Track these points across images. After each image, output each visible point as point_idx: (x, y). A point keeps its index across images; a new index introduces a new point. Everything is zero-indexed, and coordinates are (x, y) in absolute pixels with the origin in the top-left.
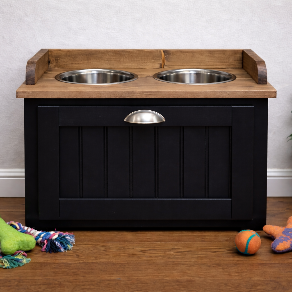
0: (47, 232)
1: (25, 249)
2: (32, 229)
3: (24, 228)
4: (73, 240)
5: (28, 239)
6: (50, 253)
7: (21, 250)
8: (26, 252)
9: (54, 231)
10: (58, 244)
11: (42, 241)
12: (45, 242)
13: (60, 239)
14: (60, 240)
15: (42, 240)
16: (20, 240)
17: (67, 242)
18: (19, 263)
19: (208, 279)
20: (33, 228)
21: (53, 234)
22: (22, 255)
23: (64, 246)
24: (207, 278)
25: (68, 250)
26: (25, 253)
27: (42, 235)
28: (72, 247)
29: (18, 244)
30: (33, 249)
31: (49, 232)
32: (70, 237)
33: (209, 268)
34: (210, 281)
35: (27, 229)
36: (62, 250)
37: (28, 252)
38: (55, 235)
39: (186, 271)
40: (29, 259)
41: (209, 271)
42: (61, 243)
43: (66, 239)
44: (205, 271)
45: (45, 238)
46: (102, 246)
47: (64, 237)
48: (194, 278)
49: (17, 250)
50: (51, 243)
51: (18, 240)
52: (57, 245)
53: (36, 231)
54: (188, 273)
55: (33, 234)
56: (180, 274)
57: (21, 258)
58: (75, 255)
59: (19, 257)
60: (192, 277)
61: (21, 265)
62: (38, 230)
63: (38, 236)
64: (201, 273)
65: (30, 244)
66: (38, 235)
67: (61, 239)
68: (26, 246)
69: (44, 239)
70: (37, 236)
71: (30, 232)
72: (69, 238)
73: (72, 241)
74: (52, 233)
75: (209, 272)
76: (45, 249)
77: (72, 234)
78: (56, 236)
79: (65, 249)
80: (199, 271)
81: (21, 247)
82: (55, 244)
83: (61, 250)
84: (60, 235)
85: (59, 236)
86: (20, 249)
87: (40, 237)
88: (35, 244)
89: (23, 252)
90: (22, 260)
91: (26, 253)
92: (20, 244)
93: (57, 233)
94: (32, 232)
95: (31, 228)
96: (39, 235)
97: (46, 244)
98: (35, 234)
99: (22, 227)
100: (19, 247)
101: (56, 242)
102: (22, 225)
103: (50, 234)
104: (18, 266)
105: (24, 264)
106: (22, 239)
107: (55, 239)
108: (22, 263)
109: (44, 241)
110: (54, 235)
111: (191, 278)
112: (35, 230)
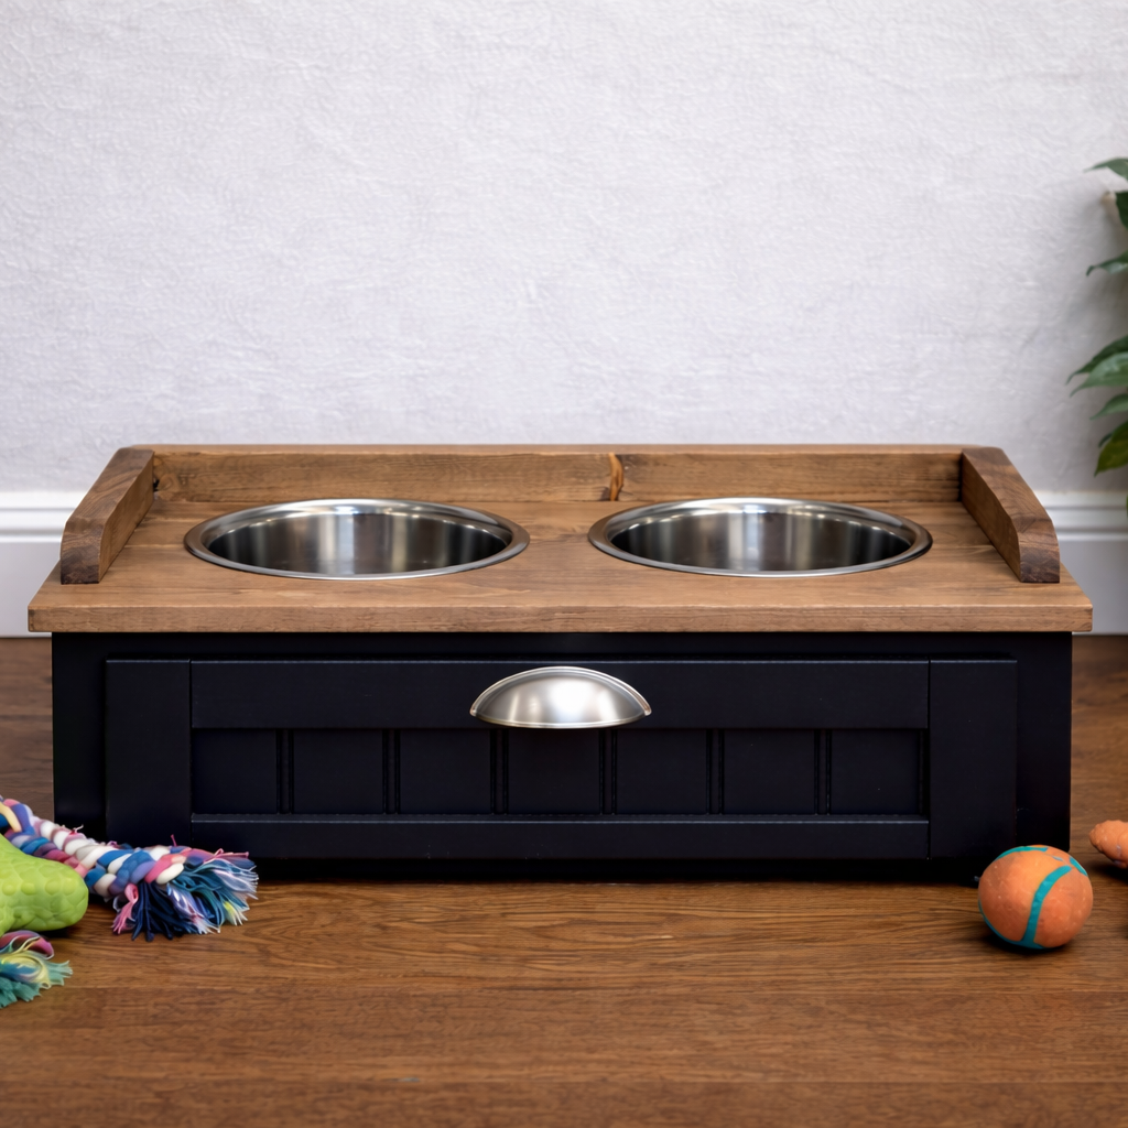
0: (138, 850)
1: (44, 926)
2: (73, 832)
3: (38, 826)
4: (248, 884)
5: (54, 885)
6: (148, 939)
7: (23, 928)
8: (49, 934)
9: (166, 843)
10: (182, 902)
11: (116, 889)
12: (129, 891)
13: (192, 878)
14: (193, 883)
15: (115, 882)
16: (18, 888)
17: (223, 892)
18: (18, 986)
19: (799, 1080)
20: (76, 829)
21: (163, 858)
22: (29, 949)
23: (209, 906)
24: (796, 1075)
25: (228, 923)
26: (42, 942)
27: (117, 864)
28: (244, 913)
29: (12, 907)
30: (81, 921)
31: (146, 850)
32: (234, 870)
33: (809, 1020)
34: (808, 1093)
35: (54, 833)
36: (202, 925)
37: (59, 937)
38: (168, 864)
39: (708, 1038)
40: (65, 968)
41: (806, 1038)
42: (196, 895)
43: (218, 880)
44: (789, 1038)
45: (126, 874)
46: (370, 902)
47: (208, 872)
48: (739, 1076)
49: (9, 928)
50: (152, 899)
51: (9, 888)
52: (179, 905)
53: (92, 841)
54: (715, 1049)
55: (75, 855)
56: (681, 1053)
57: (30, 964)
58: (254, 950)
59: (18, 959)
60: (732, 1067)
61: (30, 995)
62: (101, 838)
63: (99, 867)
64: (774, 1050)
65: (65, 903)
66: (98, 861)
67: (197, 880)
68: (48, 914)
69: (123, 881)
70: (94, 867)
71: (63, 850)
72: (230, 874)
73: (243, 886)
74: (158, 853)
75: (806, 1044)
76: (128, 921)
77: (244, 856)
78: (176, 869)
79: (214, 921)
80: (762, 1036)
81: (27, 917)
82: (170, 901)
83: (196, 928)
84: (194, 864)
85: (188, 867)
86: (20, 923)
87: (107, 872)
88: (85, 902)
89: (38, 936)
90: (30, 971)
91: (47, 940)
92: (19, 904)
93: (178, 852)
94: (71, 848)
95: (70, 826)
96: (103, 863)
97: (135, 901)
98: (83, 859)
99: (33, 820)
100: (18, 917)
101: (177, 896)
102: (35, 813)
103: (149, 859)
104: (14, 998)
105: (41, 990)
106: (31, 886)
107: (171, 882)
108: (33, 986)
109: (125, 887)
110: (166, 862)
111: (724, 1077)
112: (88, 836)
